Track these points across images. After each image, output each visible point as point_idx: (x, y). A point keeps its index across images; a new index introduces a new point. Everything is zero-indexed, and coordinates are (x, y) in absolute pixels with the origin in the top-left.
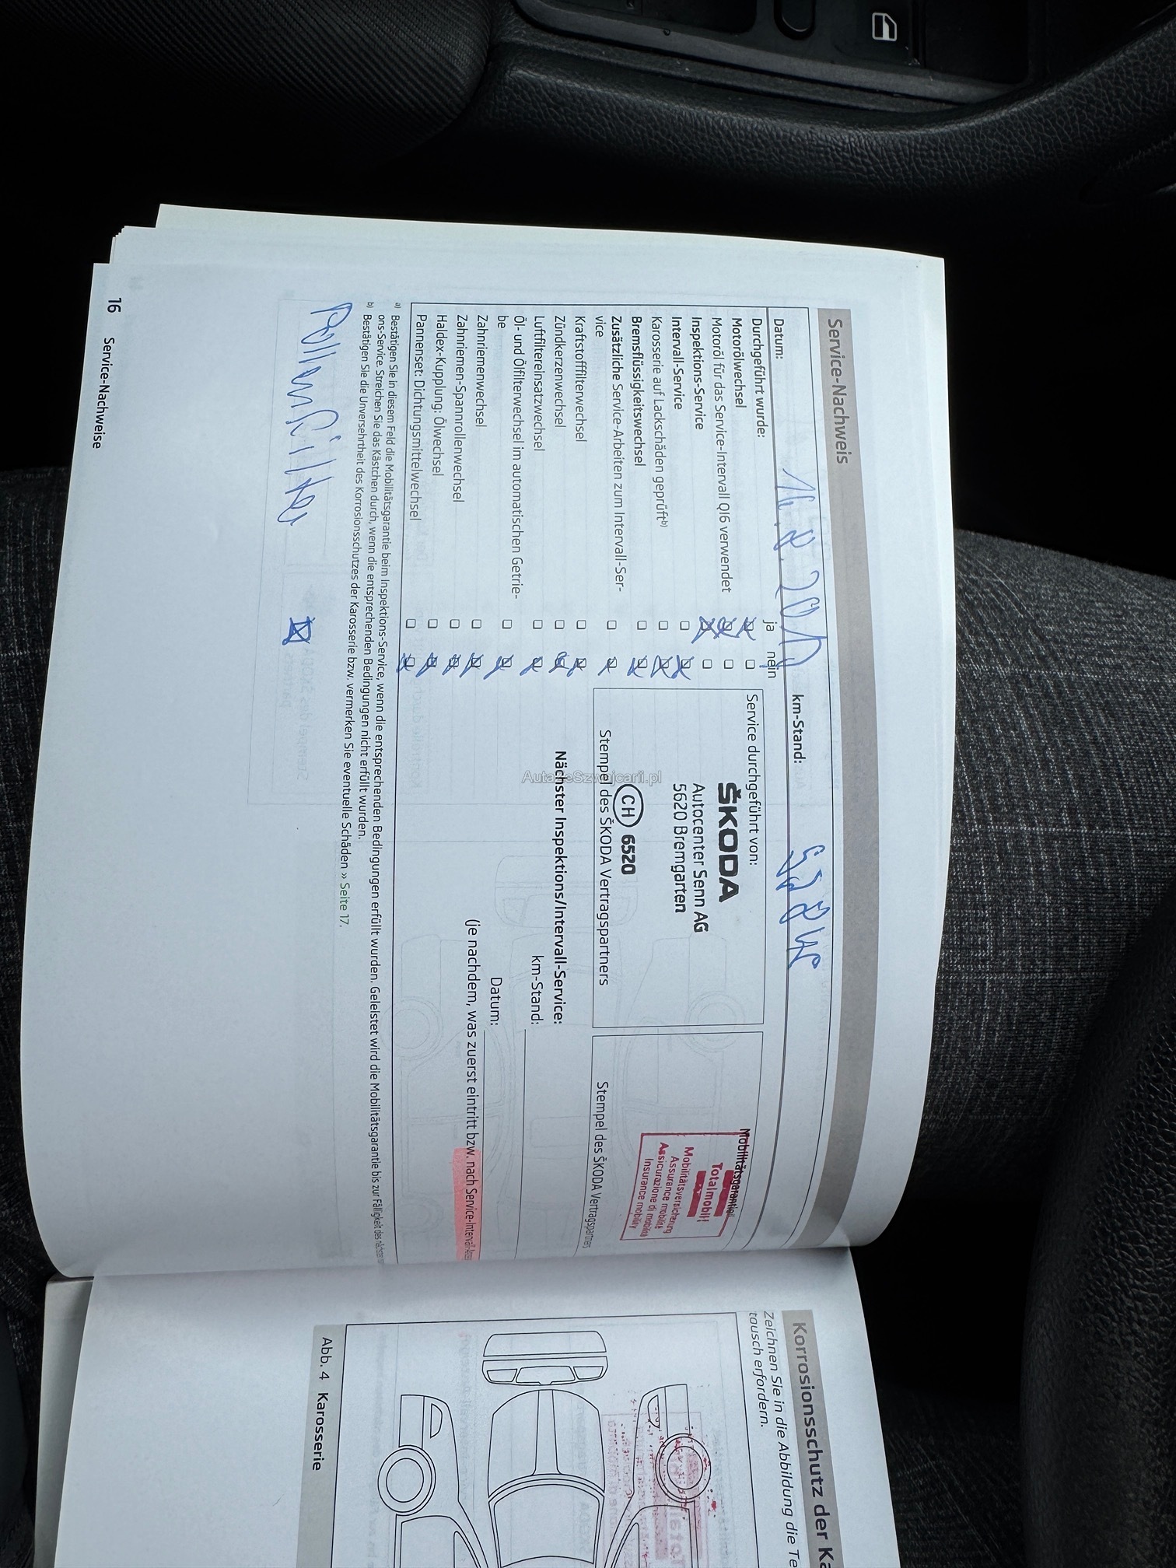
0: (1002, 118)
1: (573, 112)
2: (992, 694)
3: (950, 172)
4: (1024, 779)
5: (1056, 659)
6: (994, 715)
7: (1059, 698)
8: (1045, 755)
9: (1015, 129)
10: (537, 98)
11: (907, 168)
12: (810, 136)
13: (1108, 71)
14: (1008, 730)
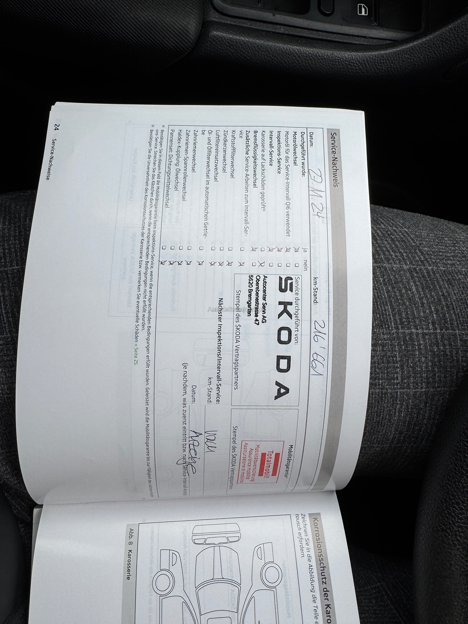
0: (410, 47)
1: (237, 48)
2: (401, 277)
3: (389, 69)
4: (414, 311)
5: (428, 262)
6: (402, 285)
7: (428, 278)
8: (422, 301)
9: (415, 51)
10: (222, 43)
11: (372, 67)
12: (332, 55)
13: (454, 27)
14: (408, 291)
